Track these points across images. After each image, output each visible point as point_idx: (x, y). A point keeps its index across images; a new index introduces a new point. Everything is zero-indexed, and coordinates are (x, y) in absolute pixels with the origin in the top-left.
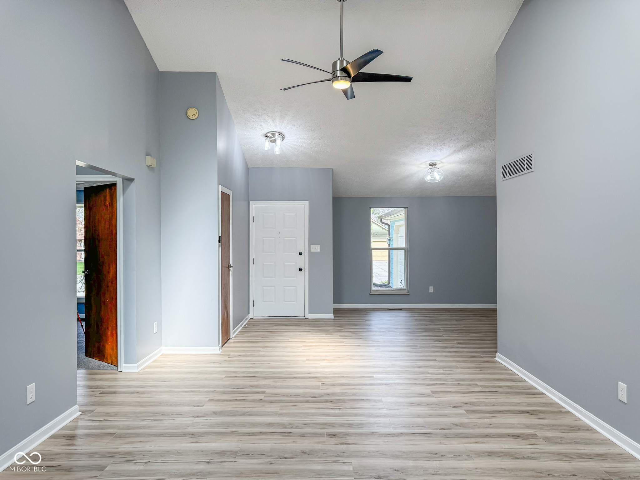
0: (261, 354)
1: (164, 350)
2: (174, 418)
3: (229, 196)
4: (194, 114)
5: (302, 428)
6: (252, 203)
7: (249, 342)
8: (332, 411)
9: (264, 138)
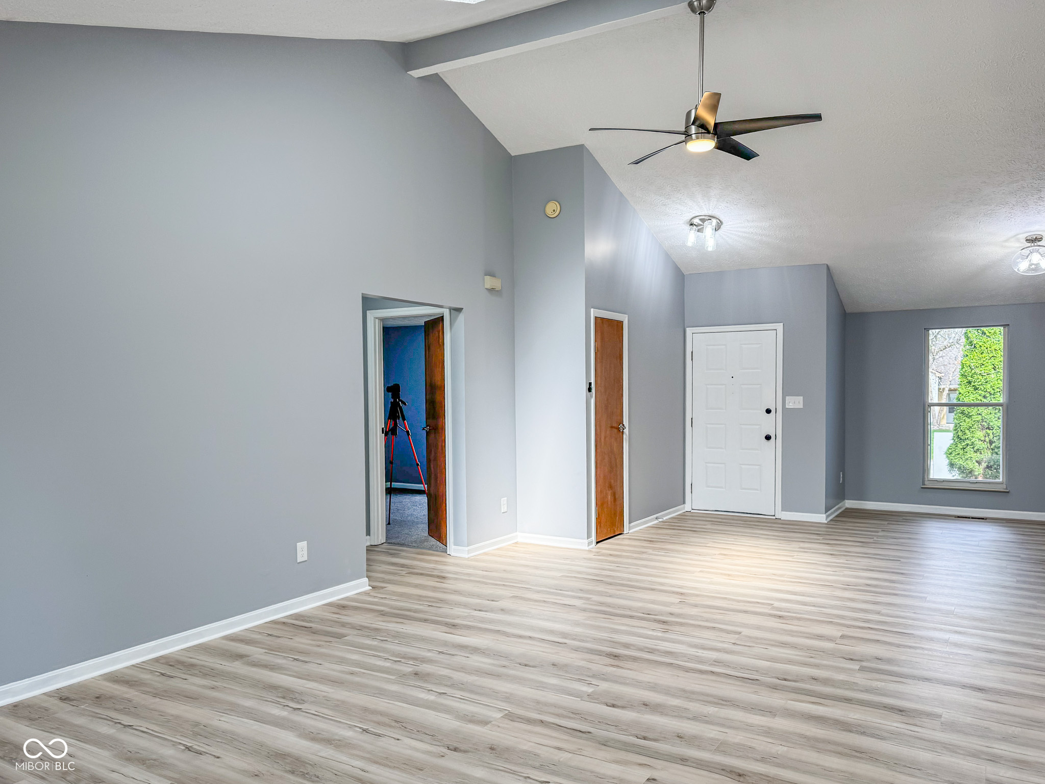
0: (644, 557)
1: (521, 537)
3: (621, 323)
4: (554, 211)
6: (689, 331)
7: (645, 540)
8: (655, 634)
9: (688, 227)
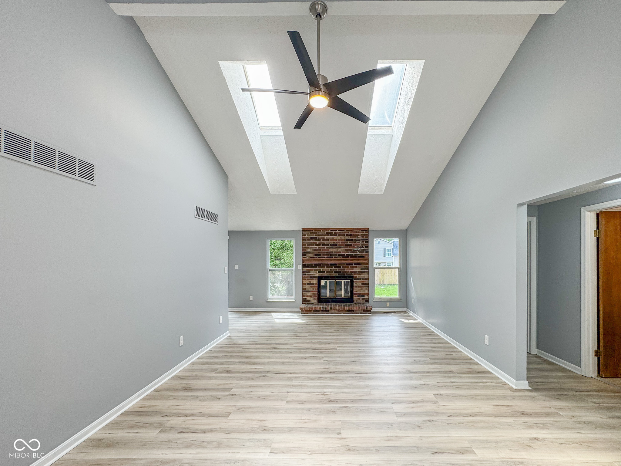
2: (438, 383)
5: (350, 377)
